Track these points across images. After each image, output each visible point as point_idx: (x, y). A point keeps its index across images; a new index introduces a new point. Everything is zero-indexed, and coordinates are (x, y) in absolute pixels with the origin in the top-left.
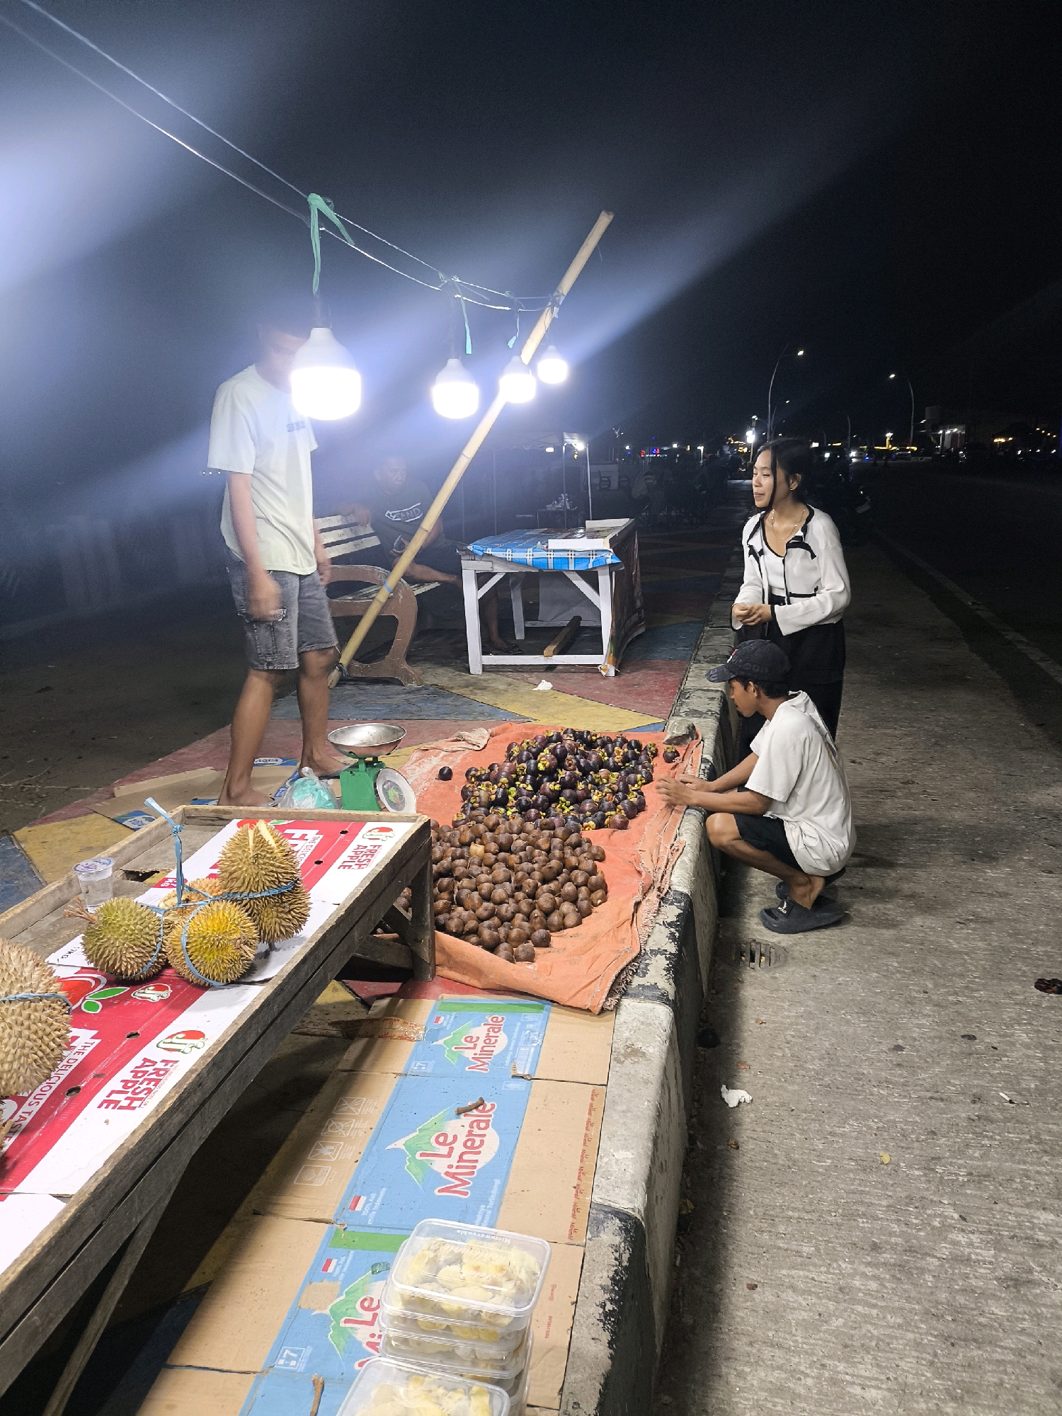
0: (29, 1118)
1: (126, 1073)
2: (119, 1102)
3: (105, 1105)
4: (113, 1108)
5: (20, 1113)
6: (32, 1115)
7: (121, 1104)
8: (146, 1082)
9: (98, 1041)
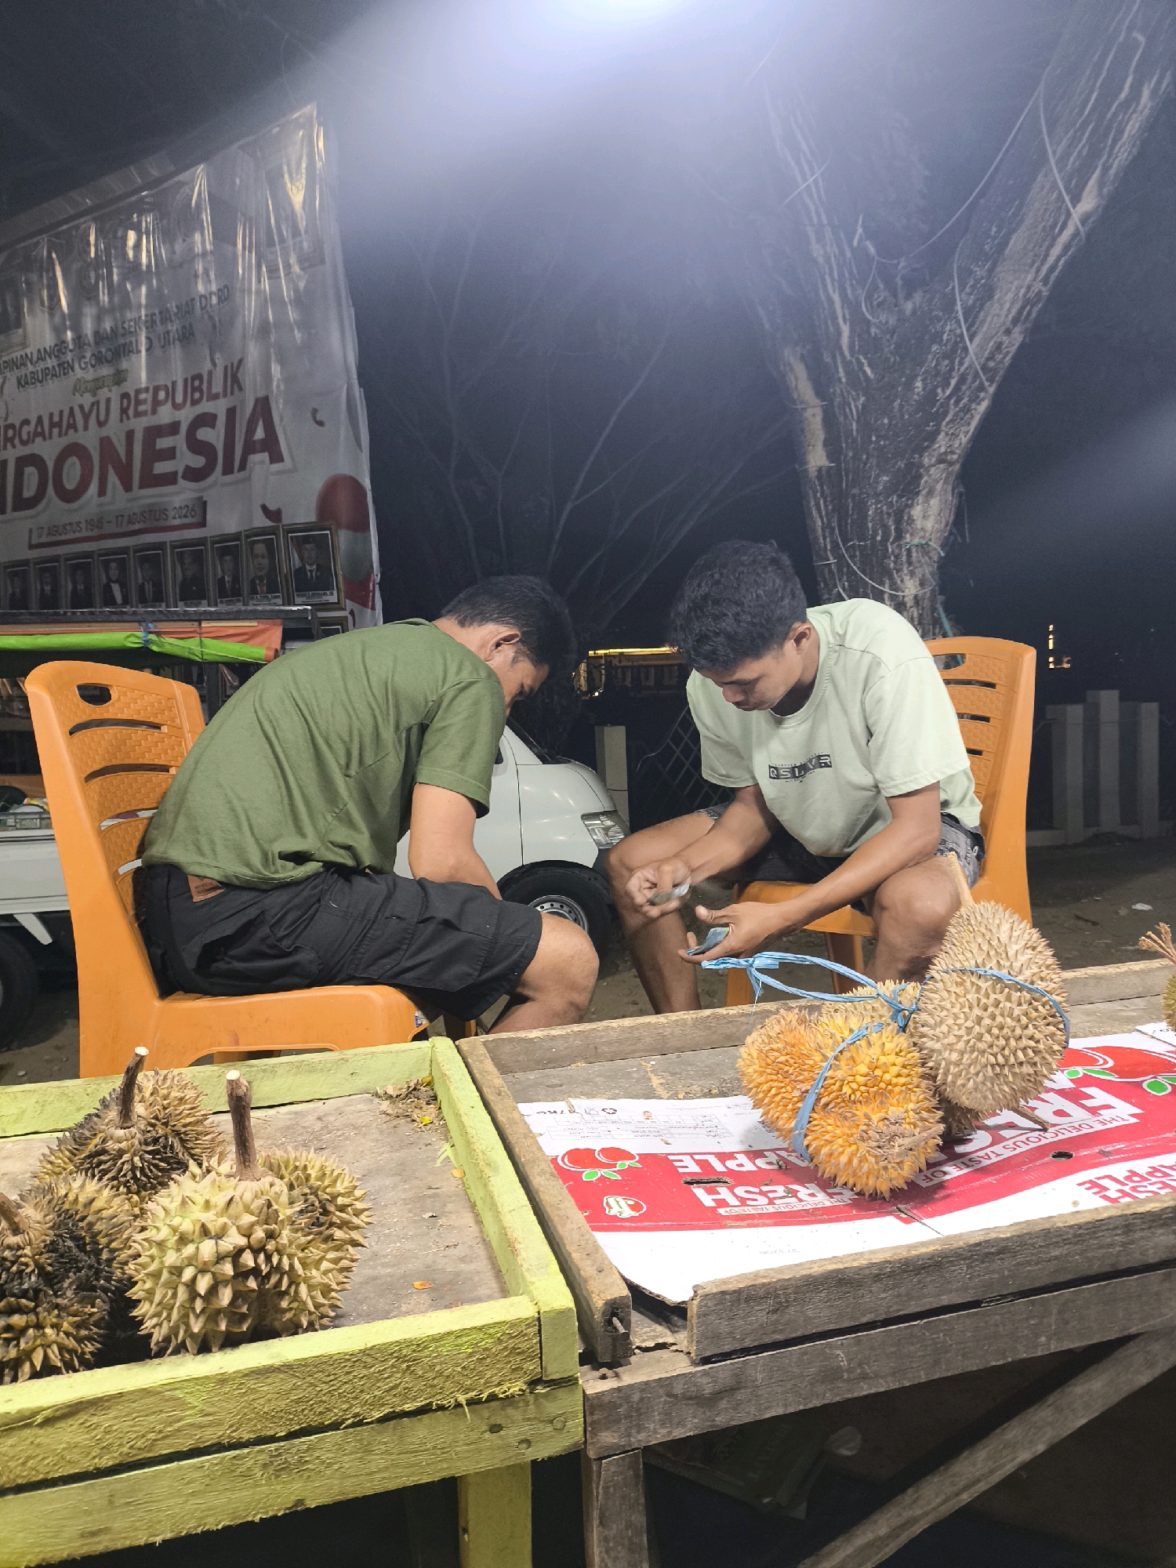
0: (994, 1159)
1: (1142, 1166)
2: (1107, 1189)
3: (1089, 1185)
4: (1095, 1193)
5: (988, 1151)
6: (999, 1158)
7: (1108, 1193)
8: (1160, 1185)
9: (1134, 1120)
